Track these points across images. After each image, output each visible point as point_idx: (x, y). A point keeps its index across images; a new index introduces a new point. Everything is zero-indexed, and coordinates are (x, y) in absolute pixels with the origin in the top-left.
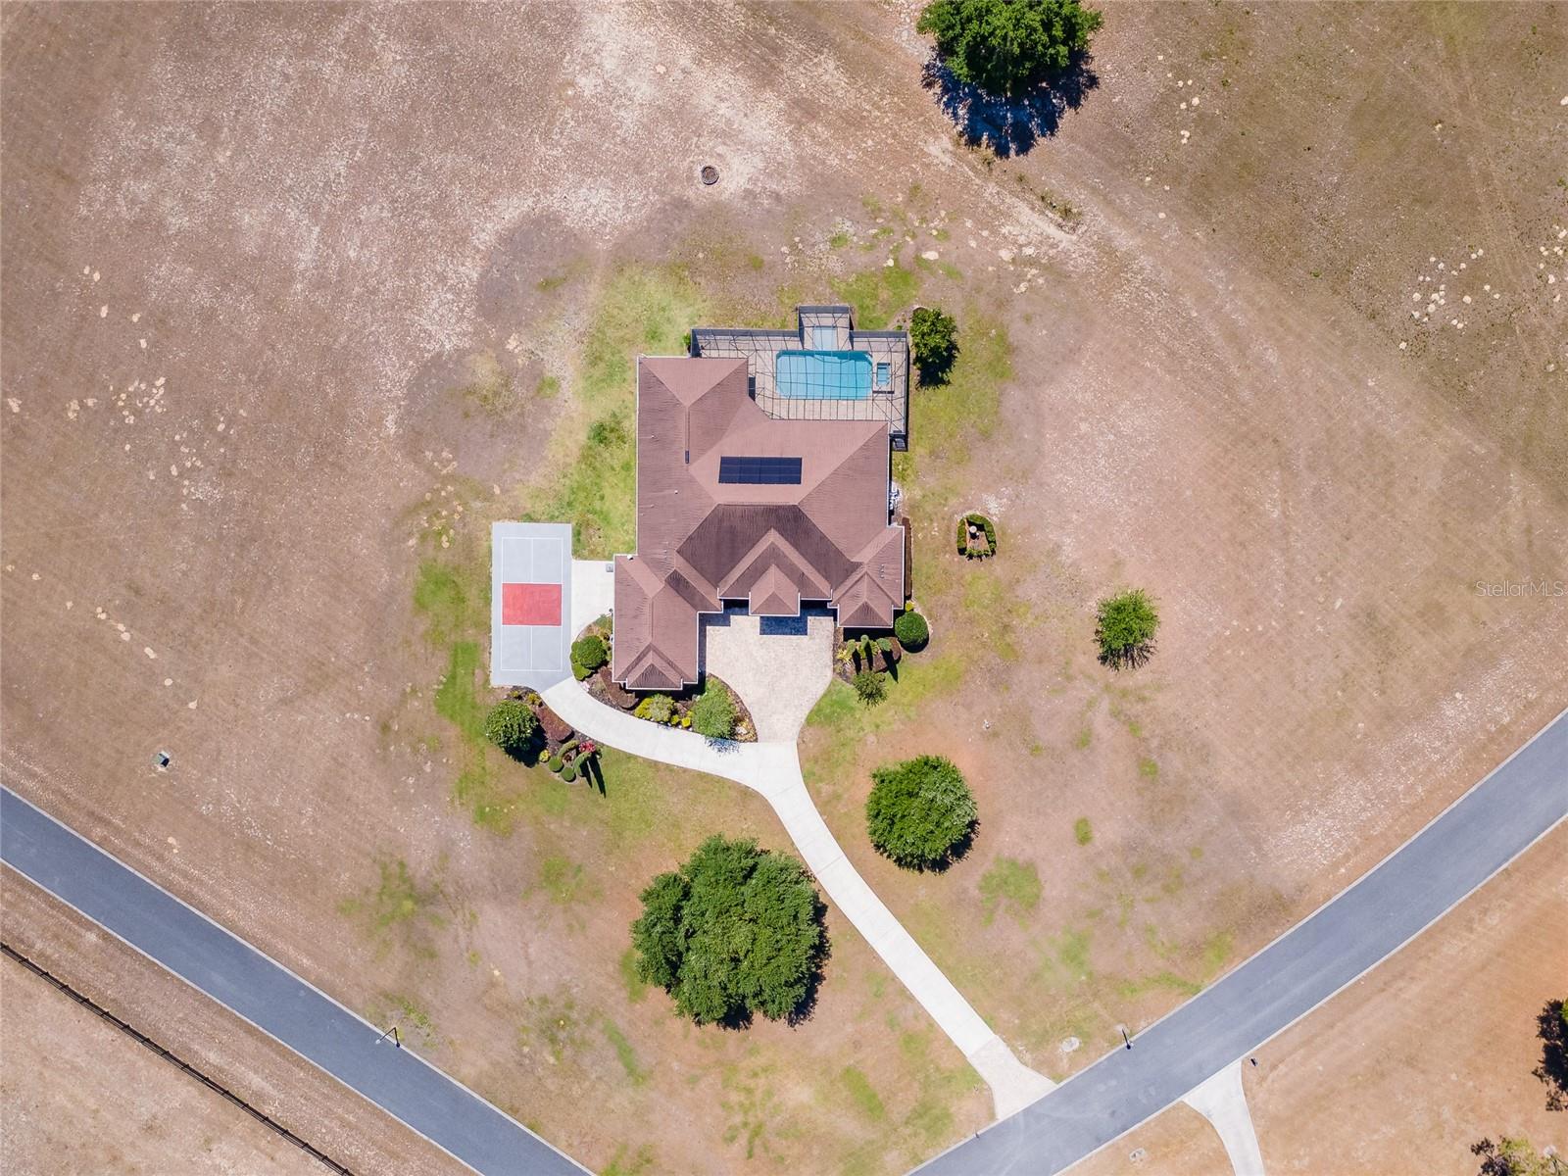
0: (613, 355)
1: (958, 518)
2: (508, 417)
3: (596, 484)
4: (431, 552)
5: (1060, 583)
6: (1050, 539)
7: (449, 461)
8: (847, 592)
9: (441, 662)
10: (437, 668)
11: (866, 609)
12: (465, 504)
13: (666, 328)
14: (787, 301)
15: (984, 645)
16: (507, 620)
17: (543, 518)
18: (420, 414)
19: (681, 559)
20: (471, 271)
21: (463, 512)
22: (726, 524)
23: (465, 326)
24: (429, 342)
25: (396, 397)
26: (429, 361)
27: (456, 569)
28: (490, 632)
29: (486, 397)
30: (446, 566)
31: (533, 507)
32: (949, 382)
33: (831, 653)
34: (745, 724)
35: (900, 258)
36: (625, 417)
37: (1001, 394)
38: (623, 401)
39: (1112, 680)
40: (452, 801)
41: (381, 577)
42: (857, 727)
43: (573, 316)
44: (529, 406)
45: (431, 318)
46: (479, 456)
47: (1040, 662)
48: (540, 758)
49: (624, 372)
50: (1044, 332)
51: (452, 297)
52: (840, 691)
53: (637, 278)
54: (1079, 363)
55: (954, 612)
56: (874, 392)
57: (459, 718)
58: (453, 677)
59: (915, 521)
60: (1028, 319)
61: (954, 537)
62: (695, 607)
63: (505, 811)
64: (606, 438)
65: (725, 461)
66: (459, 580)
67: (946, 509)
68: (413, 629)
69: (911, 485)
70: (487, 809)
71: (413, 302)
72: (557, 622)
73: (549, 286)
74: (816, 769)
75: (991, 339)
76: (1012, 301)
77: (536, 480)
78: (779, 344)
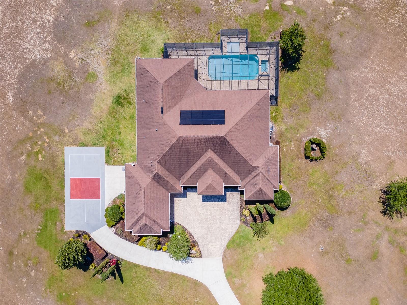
0: (124, 60)
1: (305, 140)
2: (71, 93)
3: (117, 126)
4: (33, 163)
5: (360, 173)
6: (353, 151)
7: (41, 116)
8: (249, 182)
9: (39, 218)
10: (37, 222)
11: (260, 191)
12: (50, 138)
13: (151, 45)
14: (213, 30)
15: (319, 206)
16: (73, 197)
17: (90, 144)
18: (25, 92)
19: (160, 166)
20: (49, 17)
21: (49, 142)
22: (184, 147)
23: (47, 46)
24: (29, 54)
25: (12, 83)
26: (28, 64)
27: (46, 171)
28: (64, 203)
29: (59, 83)
30: (41, 169)
31: (85, 139)
32: (299, 68)
33: (239, 211)
34: (195, 249)
35: (273, 5)
36: (131, 92)
37: (327, 75)
38: (130, 83)
39: (389, 224)
40: (45, 290)
41: (7, 176)
42: (253, 249)
43: (104, 40)
44: (82, 87)
45: (29, 42)
46: (56, 113)
47: (350, 214)
48: (90, 268)
49: (130, 68)
50: (350, 41)
51: (40, 31)
52: (244, 231)
53: (136, 20)
54: (369, 57)
55: (303, 189)
56: (260, 75)
57: (48, 247)
58: (45, 227)
59: (282, 142)
60: (341, 35)
61: (302, 151)
62: (168, 190)
63: (73, 295)
64: (121, 103)
65: (182, 113)
66: (48, 177)
67: (298, 135)
68: (24, 202)
69: (279, 123)
70: (64, 294)
71: (20, 34)
72: (98, 197)
73: (90, 24)
74: (233, 271)
75: (321, 46)
76: (333, 25)
77: (86, 125)
78: (209, 52)
